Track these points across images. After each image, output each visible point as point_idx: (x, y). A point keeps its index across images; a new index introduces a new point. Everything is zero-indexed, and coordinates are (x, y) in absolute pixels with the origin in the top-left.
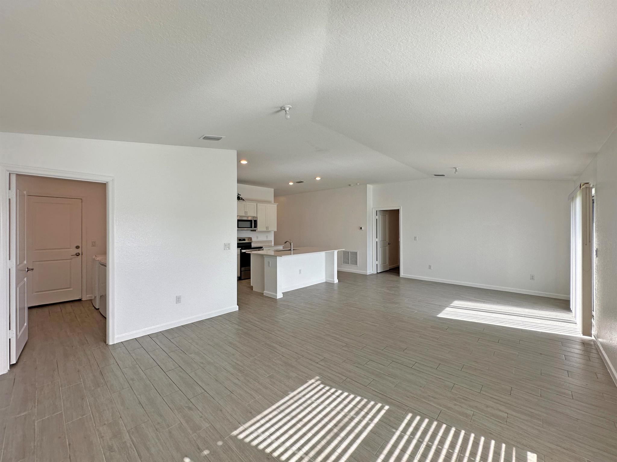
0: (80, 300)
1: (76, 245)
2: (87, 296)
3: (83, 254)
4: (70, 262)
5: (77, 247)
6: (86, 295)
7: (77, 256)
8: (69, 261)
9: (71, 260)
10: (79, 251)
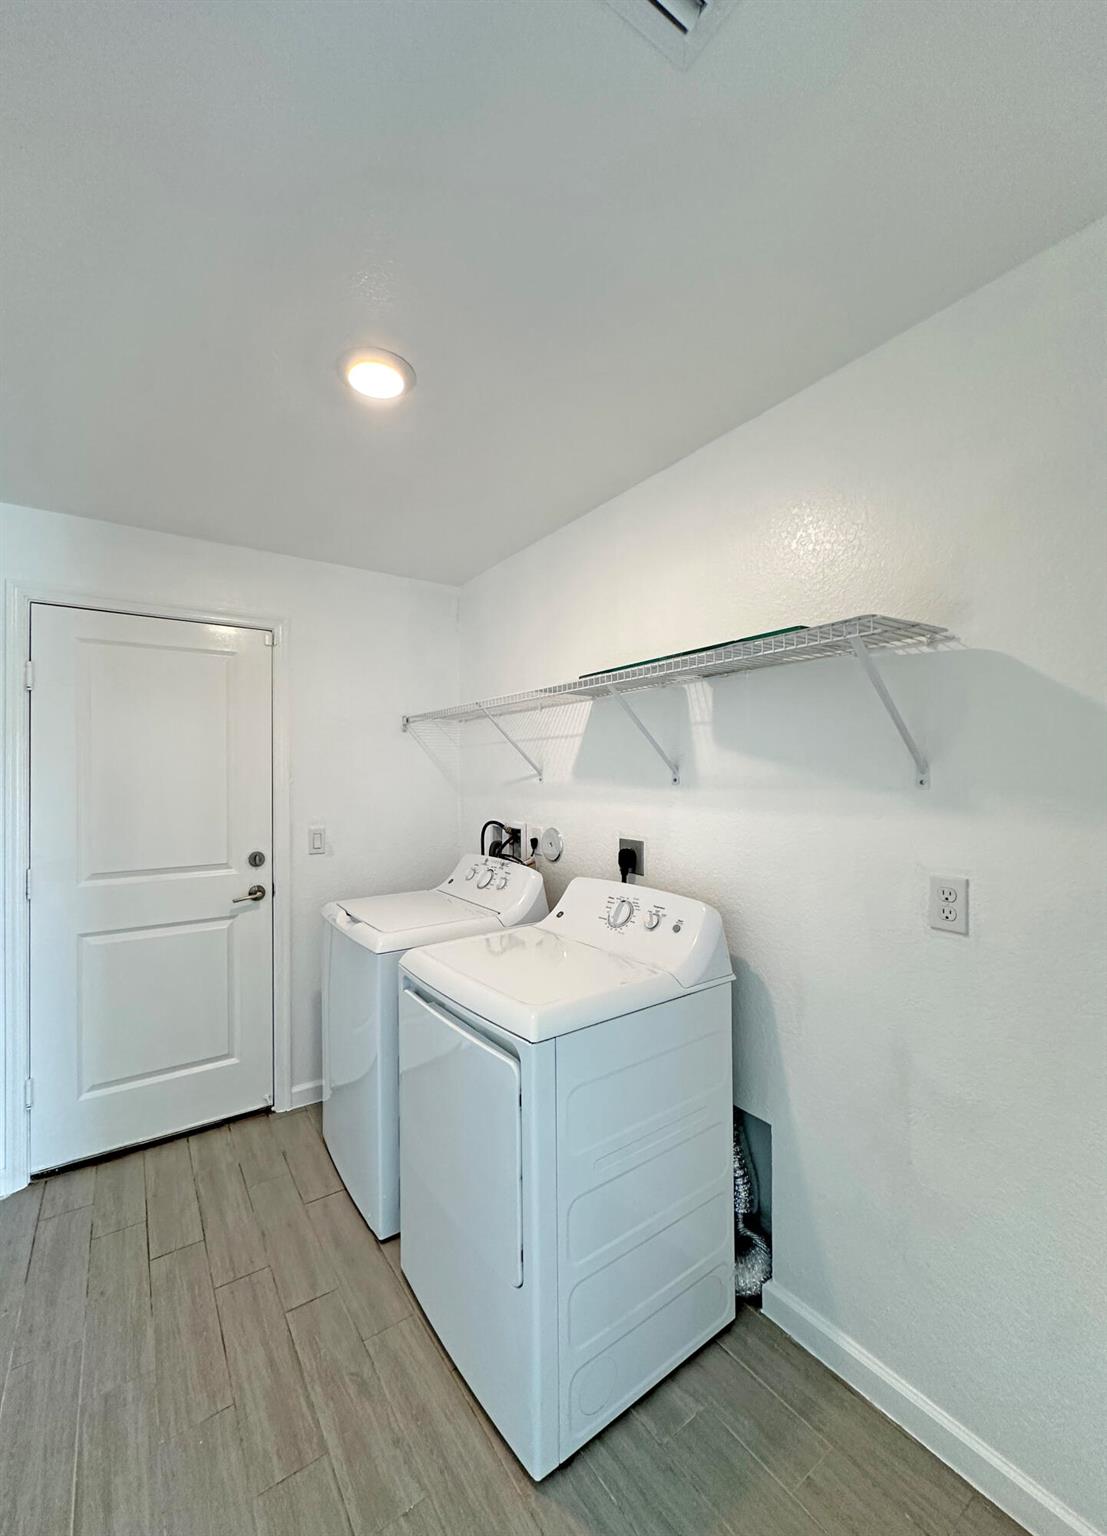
0: (267, 1111)
1: (251, 851)
2: (296, 1089)
3: (276, 889)
4: (230, 929)
5: (256, 860)
6: (292, 1085)
7: (257, 902)
8: (224, 925)
9: (229, 922)
10: (261, 877)
